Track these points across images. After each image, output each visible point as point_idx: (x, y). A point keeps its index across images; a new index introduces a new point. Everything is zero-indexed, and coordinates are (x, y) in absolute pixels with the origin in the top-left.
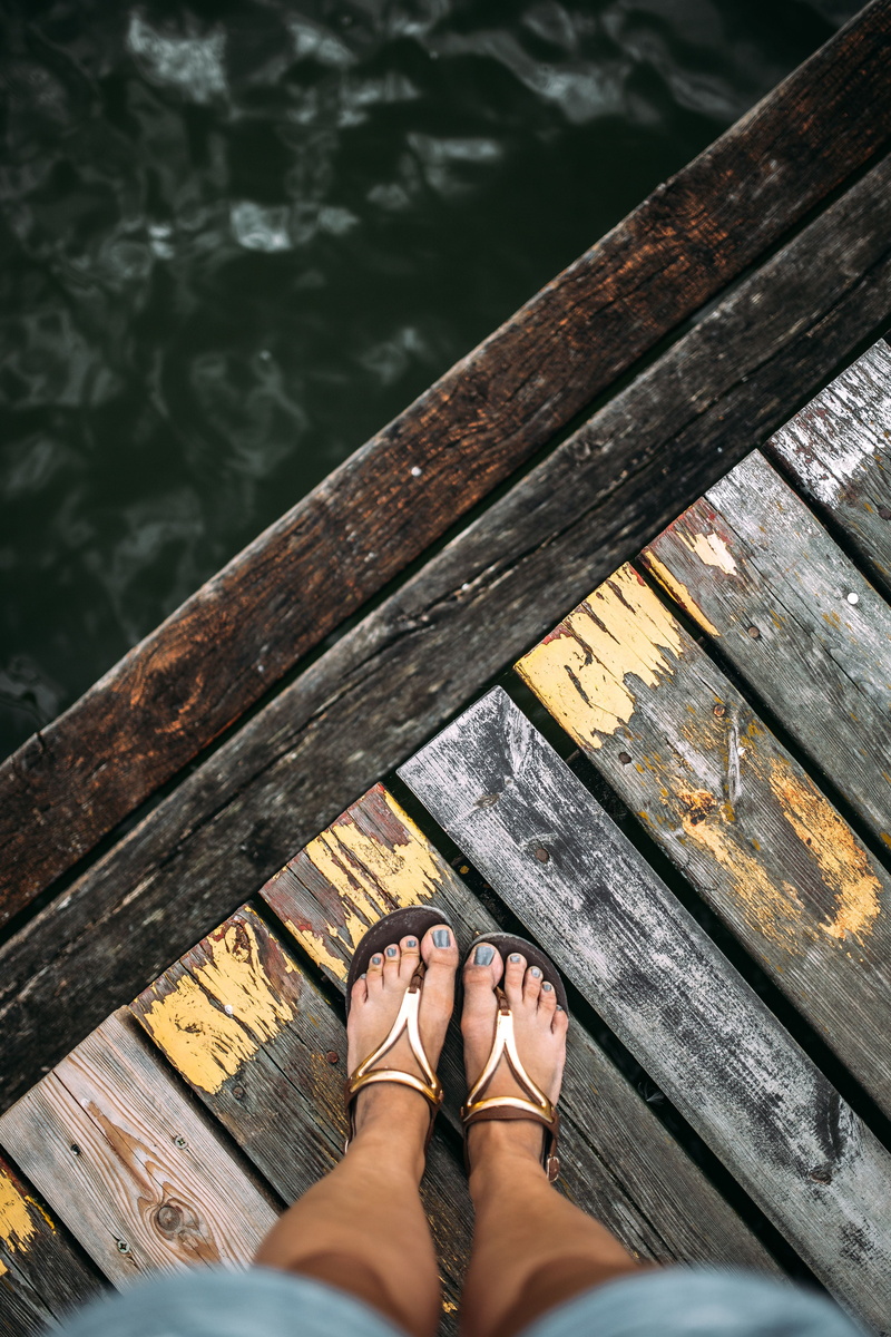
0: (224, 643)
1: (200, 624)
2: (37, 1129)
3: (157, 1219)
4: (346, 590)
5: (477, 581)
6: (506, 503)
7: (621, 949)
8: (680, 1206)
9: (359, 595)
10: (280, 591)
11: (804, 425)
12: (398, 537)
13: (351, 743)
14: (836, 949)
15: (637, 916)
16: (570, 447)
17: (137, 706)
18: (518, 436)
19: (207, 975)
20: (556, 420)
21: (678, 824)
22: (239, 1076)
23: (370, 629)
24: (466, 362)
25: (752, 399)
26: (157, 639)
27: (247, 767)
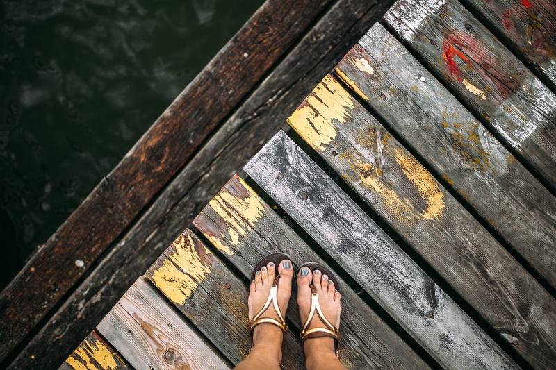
0: (176, 133)
1: (165, 126)
2: (114, 326)
3: (165, 357)
4: (222, 106)
5: (275, 97)
6: (284, 64)
7: (340, 232)
8: (374, 333)
9: (228, 108)
10: (196, 109)
11: (396, 9)
12: (241, 83)
13: (230, 168)
14: (428, 223)
15: (346, 218)
16: (308, 38)
17: (144, 162)
18: (286, 36)
19: (174, 258)
20: (301, 28)
21: (359, 179)
22: (192, 297)
23: (234, 121)
24: (262, 8)
25: (380, 11)
26: (149, 134)
27: (190, 182)
